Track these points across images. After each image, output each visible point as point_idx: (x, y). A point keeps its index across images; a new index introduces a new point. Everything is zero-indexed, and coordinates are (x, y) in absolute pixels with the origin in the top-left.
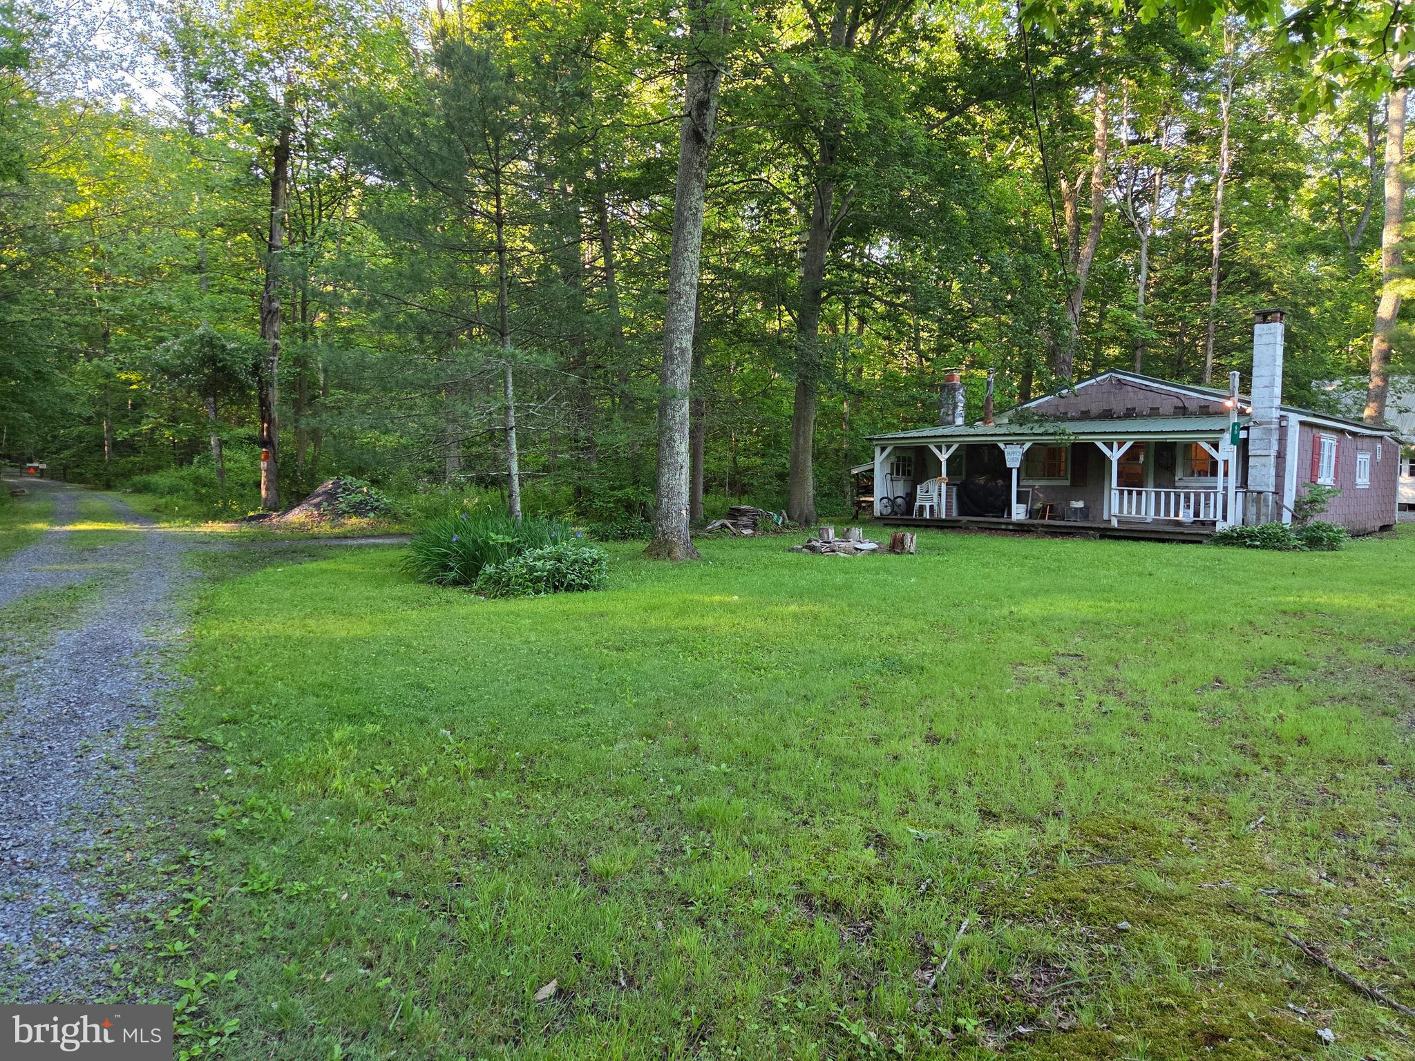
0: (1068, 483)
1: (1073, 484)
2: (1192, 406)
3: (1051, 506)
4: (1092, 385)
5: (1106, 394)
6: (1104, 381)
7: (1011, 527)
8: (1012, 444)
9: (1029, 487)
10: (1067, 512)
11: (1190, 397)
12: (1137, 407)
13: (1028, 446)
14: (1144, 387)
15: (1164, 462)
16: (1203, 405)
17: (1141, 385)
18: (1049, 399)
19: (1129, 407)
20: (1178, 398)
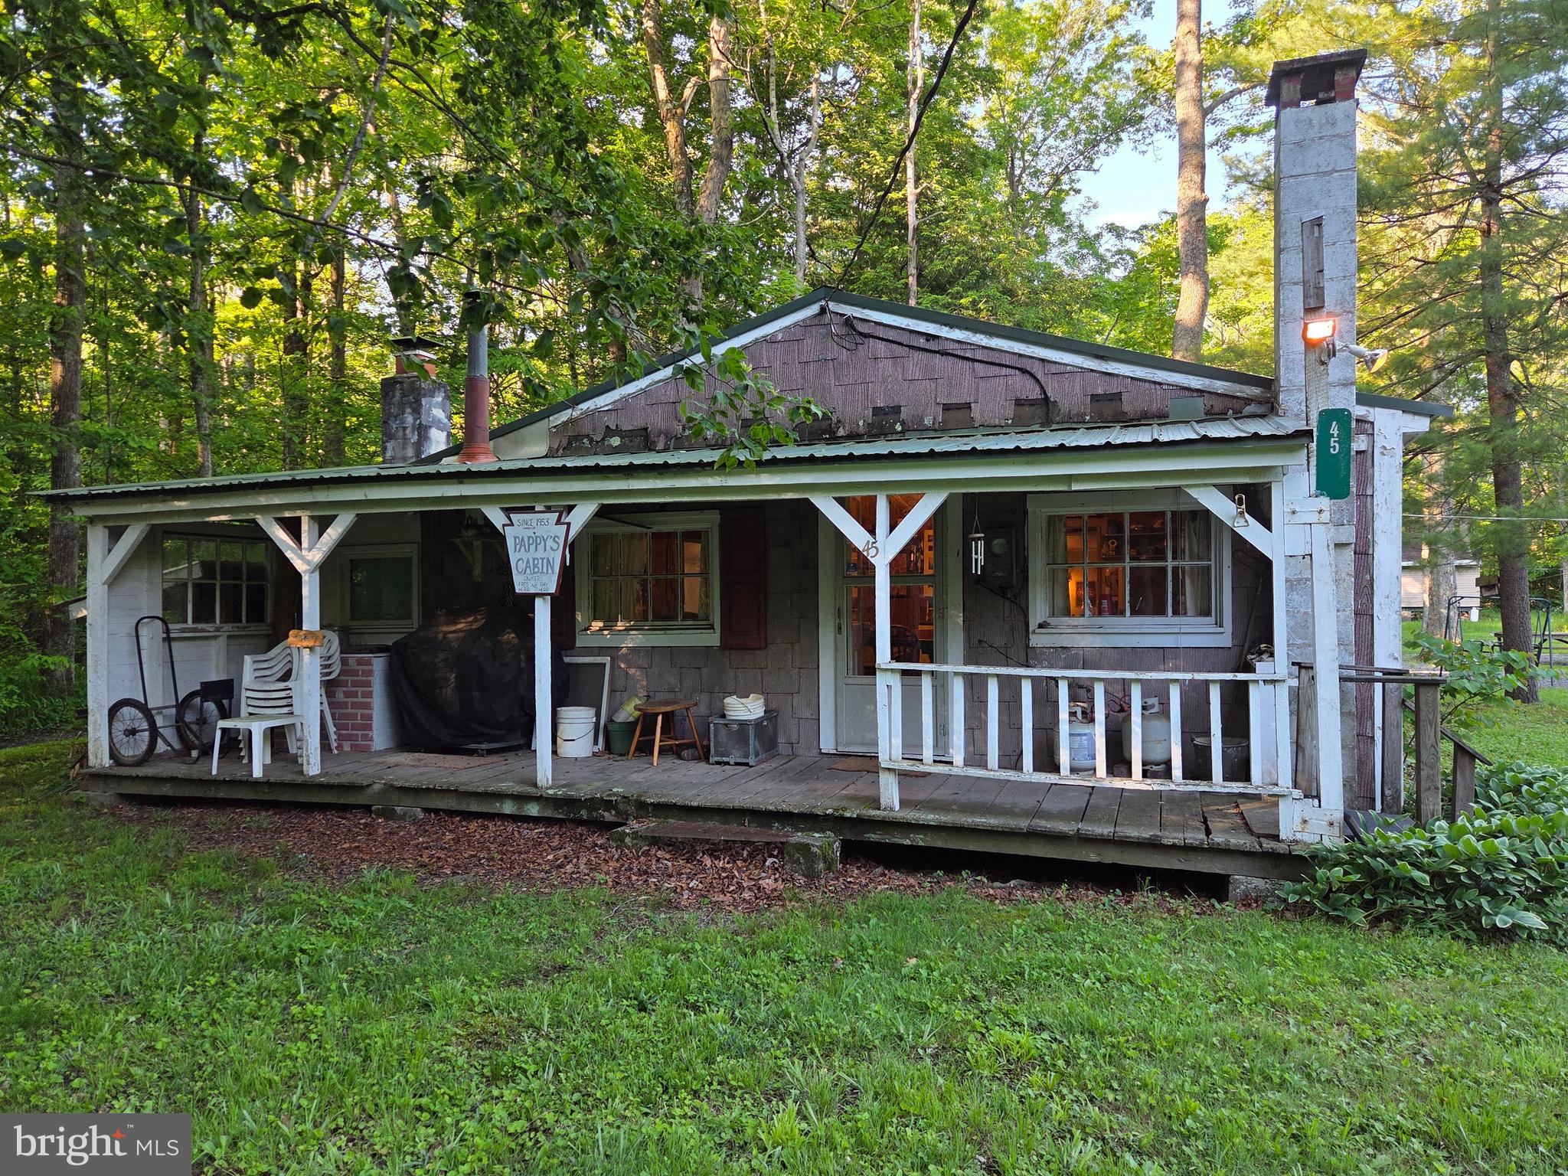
0: (713, 639)
1: (726, 645)
2: (1068, 396)
3: (668, 717)
4: (771, 340)
5: (812, 366)
6: (805, 325)
7: (533, 810)
8: (533, 508)
9: (601, 651)
10: (716, 736)
11: (1062, 369)
12: (903, 403)
13: (582, 514)
14: (921, 342)
15: (1001, 574)
16: (1100, 392)
17: (913, 336)
18: (650, 385)
19: (880, 404)
20: (1023, 371)
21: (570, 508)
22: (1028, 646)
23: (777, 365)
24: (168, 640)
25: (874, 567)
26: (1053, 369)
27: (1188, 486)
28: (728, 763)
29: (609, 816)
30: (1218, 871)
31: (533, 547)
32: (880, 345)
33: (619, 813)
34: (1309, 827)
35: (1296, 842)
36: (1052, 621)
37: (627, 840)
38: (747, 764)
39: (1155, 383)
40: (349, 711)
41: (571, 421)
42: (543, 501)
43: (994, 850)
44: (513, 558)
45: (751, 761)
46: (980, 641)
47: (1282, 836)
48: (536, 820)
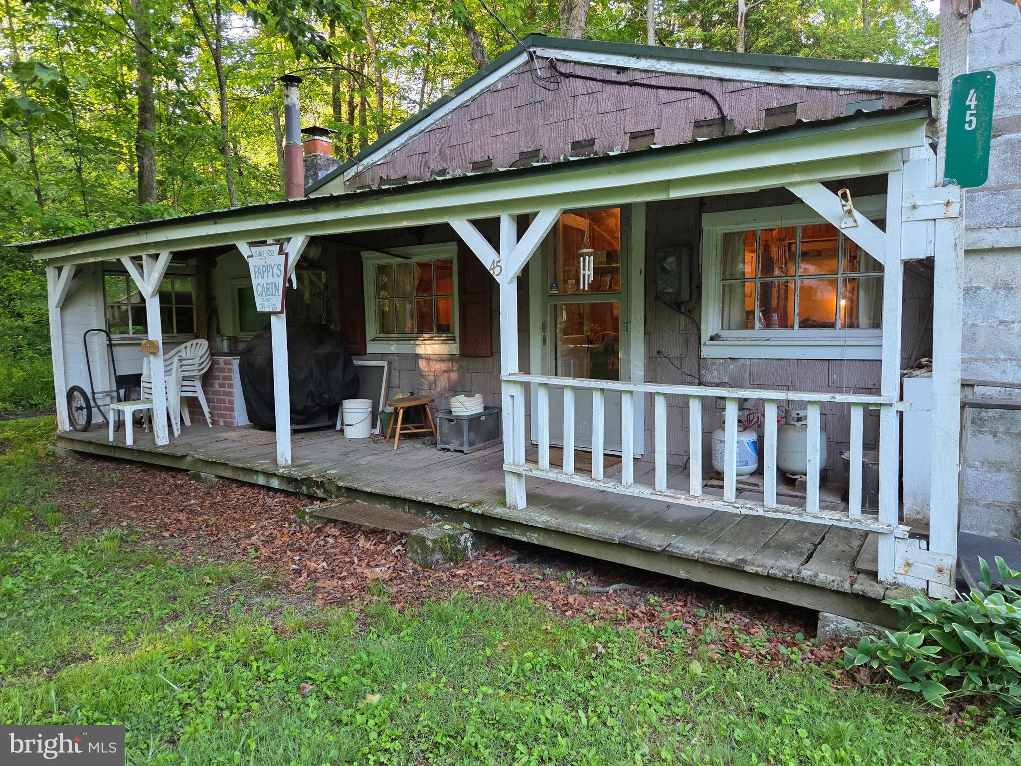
0: (454, 348)
1: (464, 353)
2: (744, 112)
5: (524, 110)
6: (518, 73)
7: (275, 483)
8: (265, 242)
9: (382, 356)
10: (441, 427)
11: (739, 86)
12: (597, 136)
13: (296, 245)
14: (613, 75)
15: (670, 290)
16: (775, 105)
17: (606, 71)
18: (408, 139)
19: (578, 138)
20: (703, 93)
21: (289, 240)
22: (699, 357)
23: (498, 111)
24: (110, 346)
25: (499, 285)
26: (731, 87)
27: (791, 184)
28: (449, 450)
29: (320, 493)
30: (805, 605)
31: (265, 274)
32: (579, 83)
33: (326, 491)
34: (912, 571)
35: (896, 585)
36: (724, 334)
37: (307, 517)
38: (462, 452)
39: (832, 89)
40: (222, 397)
41: (358, 175)
42: (272, 235)
43: (594, 556)
44: (255, 283)
45: (466, 449)
46: (659, 352)
47: (881, 577)
48: (276, 491)
